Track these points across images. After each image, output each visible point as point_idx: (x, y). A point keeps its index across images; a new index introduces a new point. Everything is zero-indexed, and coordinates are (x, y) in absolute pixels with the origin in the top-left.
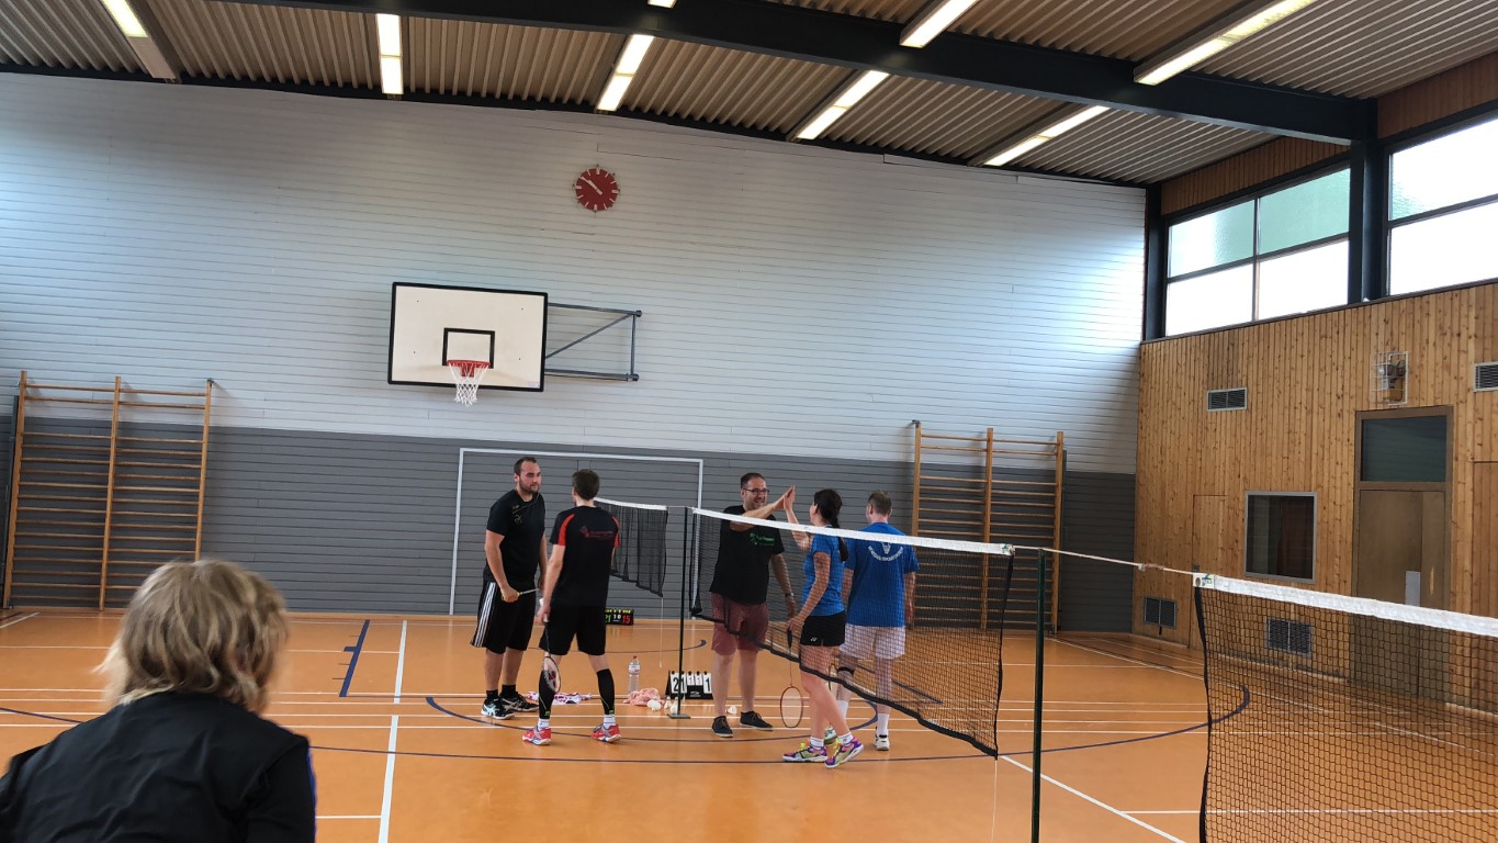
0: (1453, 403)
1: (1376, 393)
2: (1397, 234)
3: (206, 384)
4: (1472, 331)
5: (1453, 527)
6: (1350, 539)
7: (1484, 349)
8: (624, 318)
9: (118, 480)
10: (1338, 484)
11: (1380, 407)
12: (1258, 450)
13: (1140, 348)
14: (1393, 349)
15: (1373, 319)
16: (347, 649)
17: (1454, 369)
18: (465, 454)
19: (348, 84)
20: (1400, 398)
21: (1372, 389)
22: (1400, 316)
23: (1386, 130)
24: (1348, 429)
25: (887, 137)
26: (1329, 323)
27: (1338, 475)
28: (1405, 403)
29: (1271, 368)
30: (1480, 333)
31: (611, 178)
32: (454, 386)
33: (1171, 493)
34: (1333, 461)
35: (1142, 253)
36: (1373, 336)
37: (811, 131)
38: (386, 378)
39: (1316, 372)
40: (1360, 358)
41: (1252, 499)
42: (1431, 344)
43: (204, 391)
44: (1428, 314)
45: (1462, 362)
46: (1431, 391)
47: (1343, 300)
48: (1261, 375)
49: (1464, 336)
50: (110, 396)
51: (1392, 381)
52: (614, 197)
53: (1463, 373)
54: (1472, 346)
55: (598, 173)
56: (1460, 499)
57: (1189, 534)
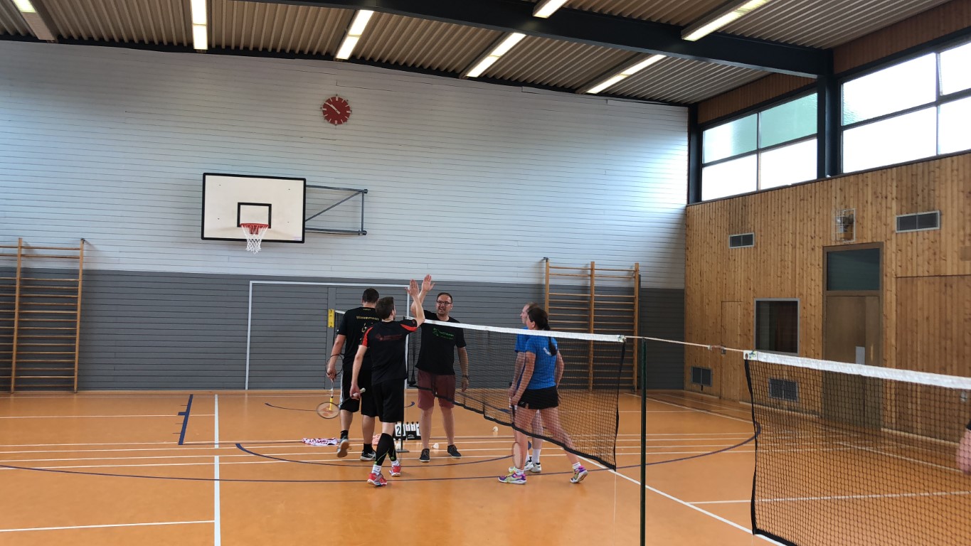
0: (883, 240)
1: (836, 234)
2: (847, 135)
3: (80, 242)
4: (894, 195)
5: (884, 318)
6: (820, 328)
7: (902, 206)
8: (356, 194)
9: (22, 306)
10: (813, 293)
11: (838, 244)
12: (762, 272)
13: (687, 206)
14: (846, 207)
15: (833, 188)
16: (180, 414)
17: (883, 219)
18: (253, 285)
19: (170, 43)
20: (850, 238)
21: (833, 232)
22: (850, 186)
23: (838, 69)
24: (818, 258)
25: (524, 75)
26: (806, 191)
27: (813, 288)
28: (854, 241)
29: (769, 220)
30: (899, 197)
31: (345, 103)
32: (245, 240)
33: (707, 301)
34: (809, 278)
35: (686, 148)
36: (833, 199)
37: (476, 72)
38: (200, 236)
39: (798, 222)
40: (825, 213)
41: (758, 303)
42: (869, 202)
43: (79, 246)
44: (867, 185)
45: (888, 215)
46: (869, 233)
47: (814, 176)
48: (763, 225)
49: (889, 198)
50: (15, 251)
51: (846, 227)
52: (348, 115)
53: (889, 222)
54: (894, 204)
55: (337, 100)
56: (888, 301)
57: (719, 326)
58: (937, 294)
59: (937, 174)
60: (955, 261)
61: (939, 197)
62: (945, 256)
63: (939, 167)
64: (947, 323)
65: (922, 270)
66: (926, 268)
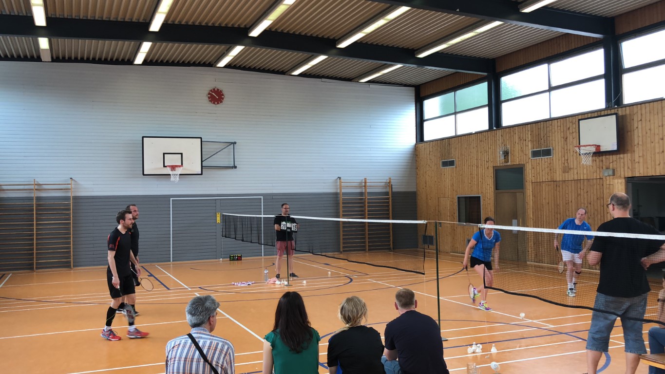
0: (525, 163)
1: (500, 160)
2: (504, 105)
3: (70, 180)
4: (530, 139)
5: (526, 204)
7: (533, 145)
8: (230, 145)
9: (37, 220)
10: (488, 192)
11: (501, 165)
12: (460, 181)
13: (416, 144)
14: (505, 145)
15: (498, 135)
16: (149, 276)
17: (524, 152)
18: (172, 200)
19: (117, 60)
20: (508, 162)
21: (498, 159)
22: (506, 133)
23: (498, 70)
24: (490, 173)
25: (323, 73)
26: (483, 136)
28: (509, 163)
30: (532, 140)
31: (221, 92)
33: (430, 198)
34: (486, 184)
35: (414, 111)
36: (498, 141)
37: (297, 72)
38: (142, 173)
39: (479, 153)
40: (494, 148)
41: (459, 198)
42: (517, 143)
43: (69, 182)
44: (515, 133)
45: (527, 149)
46: (517, 159)
47: (487, 128)
48: (460, 155)
49: (527, 141)
50: (32, 187)
51: (505, 156)
52: (223, 99)
53: (527, 153)
54: (530, 143)
55: (216, 90)
56: (528, 195)
57: (437, 212)
58: (552, 191)
59: (550, 129)
60: (561, 173)
61: (552, 140)
62: (556, 171)
63: (551, 125)
64: (557, 205)
65: (545, 177)
66: (546, 177)
